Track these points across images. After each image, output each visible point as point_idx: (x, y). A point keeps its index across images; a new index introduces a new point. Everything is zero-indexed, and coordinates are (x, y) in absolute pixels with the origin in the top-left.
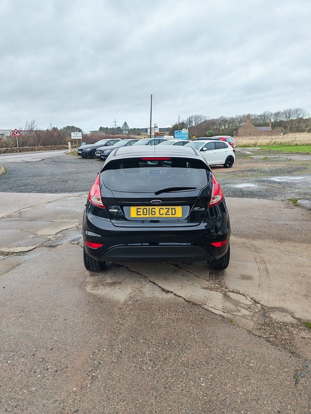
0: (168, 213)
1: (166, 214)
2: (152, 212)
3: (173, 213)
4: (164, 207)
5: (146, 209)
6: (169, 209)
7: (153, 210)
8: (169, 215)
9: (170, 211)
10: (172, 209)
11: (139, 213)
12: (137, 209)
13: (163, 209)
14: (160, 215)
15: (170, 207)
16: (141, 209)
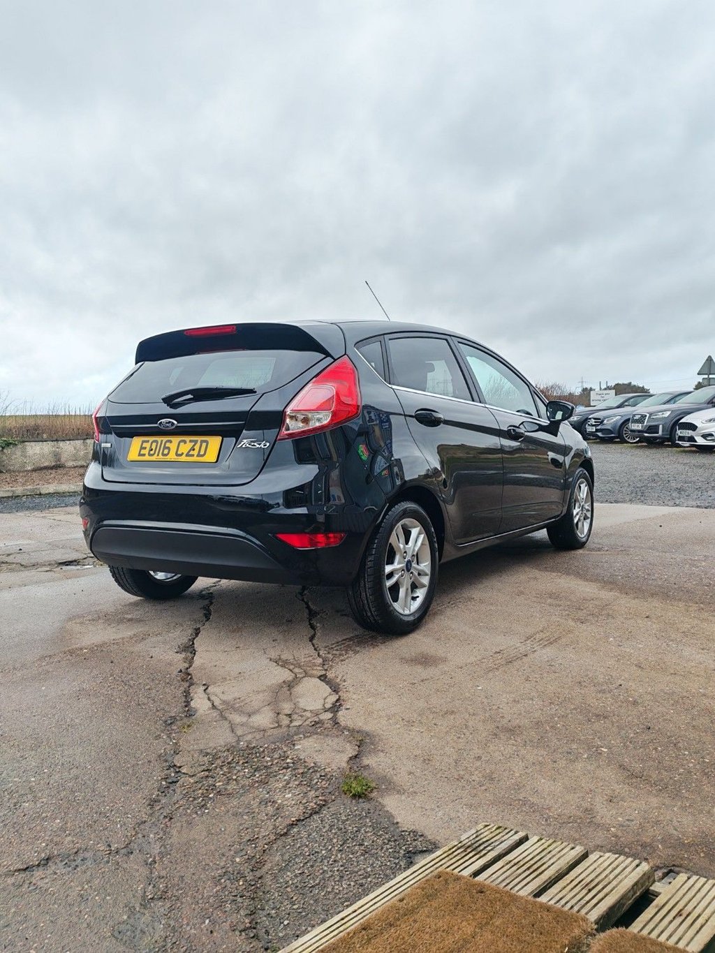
0: (192, 453)
1: (188, 455)
2: (165, 448)
3: (202, 453)
4: (187, 439)
5: (157, 442)
6: (196, 442)
7: (168, 445)
8: (193, 455)
9: (197, 447)
10: (202, 442)
11: (143, 452)
12: (143, 442)
13: (185, 442)
14: (176, 457)
15: (199, 439)
16: (148, 441)
